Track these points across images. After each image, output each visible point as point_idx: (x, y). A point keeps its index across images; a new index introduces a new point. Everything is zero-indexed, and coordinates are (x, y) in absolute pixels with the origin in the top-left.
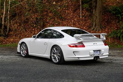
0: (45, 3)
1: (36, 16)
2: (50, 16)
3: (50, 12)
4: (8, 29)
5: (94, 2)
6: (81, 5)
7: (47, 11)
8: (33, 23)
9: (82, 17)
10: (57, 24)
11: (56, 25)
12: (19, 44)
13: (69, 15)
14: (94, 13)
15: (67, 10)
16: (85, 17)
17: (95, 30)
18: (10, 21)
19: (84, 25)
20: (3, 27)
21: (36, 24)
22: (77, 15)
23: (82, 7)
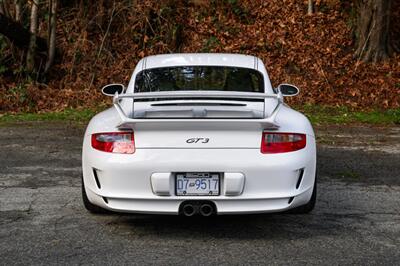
1: (148, 3)
2: (199, 7)
4: (51, 53)
8: (139, 31)
9: (314, 11)
10: (227, 33)
11: (225, 36)
16: (326, 12)
17: (366, 58)
19: (324, 41)
20: (33, 44)
21: (150, 34)
22: (295, 3)
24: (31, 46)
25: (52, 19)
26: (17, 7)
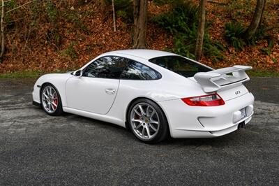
0: (59, 8)
1: (47, 27)
2: (69, 28)
3: (69, 22)
5: (136, 8)
6: (114, 12)
7: (63, 20)
8: (43, 39)
9: (116, 30)
10: (81, 39)
12: (38, 86)
13: (97, 27)
14: (135, 23)
15: (93, 18)
16: (122, 30)
18: (5, 34)
19: (121, 42)
21: (48, 40)
22: (109, 27)
23: (115, 15)
25: (2, 34)
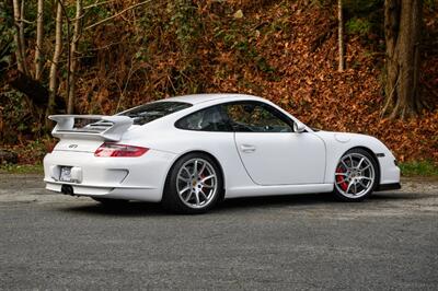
0: (205, 15)
1: (171, 61)
2: (224, 64)
3: (226, 49)
5: (389, 13)
6: (340, 24)
7: (212, 46)
8: (161, 90)
9: (344, 68)
13: (295, 61)
14: (389, 51)
15: (289, 39)
16: (358, 69)
17: (393, 115)
18: (76, 77)
19: (351, 98)
20: (52, 102)
21: (171, 92)
22: (326, 60)
23: (343, 30)
24: (50, 104)
25: (71, 77)
26: (37, 66)
